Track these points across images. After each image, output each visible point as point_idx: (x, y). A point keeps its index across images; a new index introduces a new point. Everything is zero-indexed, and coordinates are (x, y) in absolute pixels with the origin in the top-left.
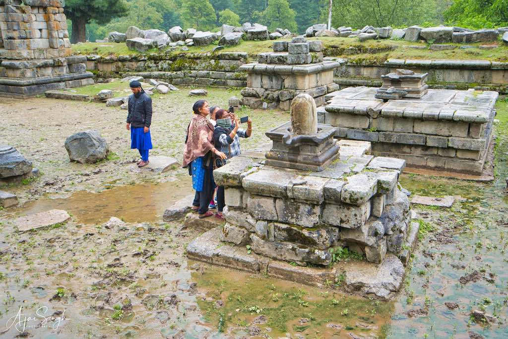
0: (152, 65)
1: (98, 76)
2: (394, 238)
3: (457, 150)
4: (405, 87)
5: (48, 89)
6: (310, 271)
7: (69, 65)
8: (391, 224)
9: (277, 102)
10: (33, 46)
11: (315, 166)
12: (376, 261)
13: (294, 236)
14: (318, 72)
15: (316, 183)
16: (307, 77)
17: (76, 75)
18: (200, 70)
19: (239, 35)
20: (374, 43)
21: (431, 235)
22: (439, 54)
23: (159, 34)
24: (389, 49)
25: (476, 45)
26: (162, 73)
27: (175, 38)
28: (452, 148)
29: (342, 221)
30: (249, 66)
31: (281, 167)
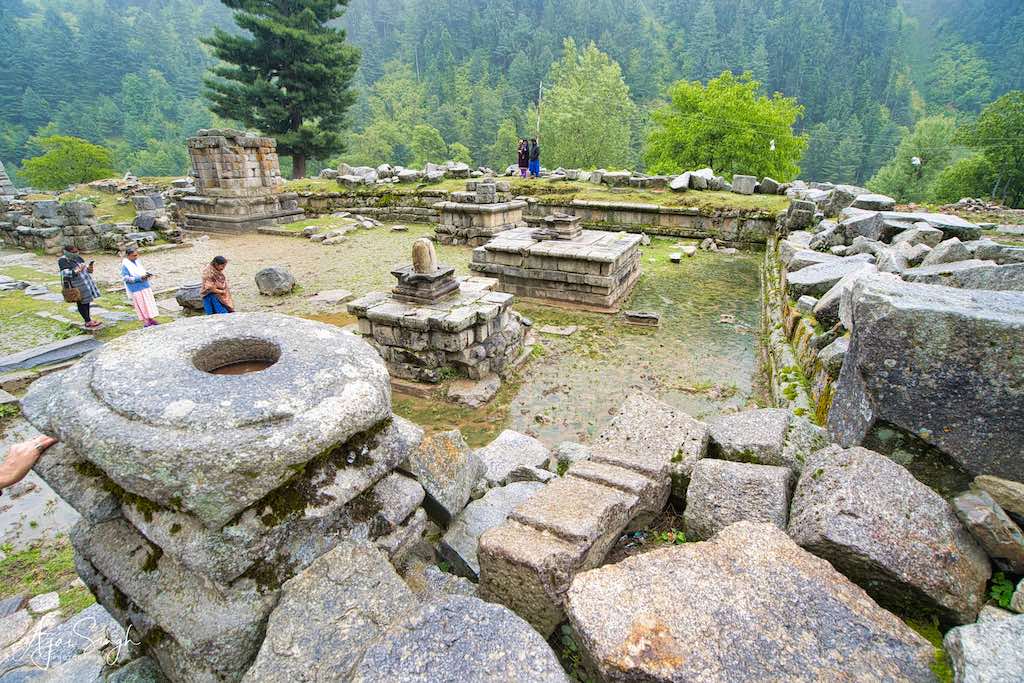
0: (360, 201)
1: (311, 212)
2: (497, 360)
3: (592, 286)
4: (559, 229)
5: (260, 225)
6: (421, 387)
7: (281, 202)
8: (493, 349)
9: (465, 238)
10: (245, 185)
11: (428, 300)
12: (476, 379)
13: (409, 358)
14: (504, 211)
15: (424, 314)
16: (493, 216)
17: (287, 212)
18: (404, 207)
19: (442, 173)
20: (562, 184)
21: (541, 359)
22: (618, 197)
23: (368, 171)
24: (576, 190)
25: (648, 190)
26: (369, 209)
27: (383, 176)
28: (587, 285)
29: (446, 346)
30: (441, 204)
31: (404, 301)
